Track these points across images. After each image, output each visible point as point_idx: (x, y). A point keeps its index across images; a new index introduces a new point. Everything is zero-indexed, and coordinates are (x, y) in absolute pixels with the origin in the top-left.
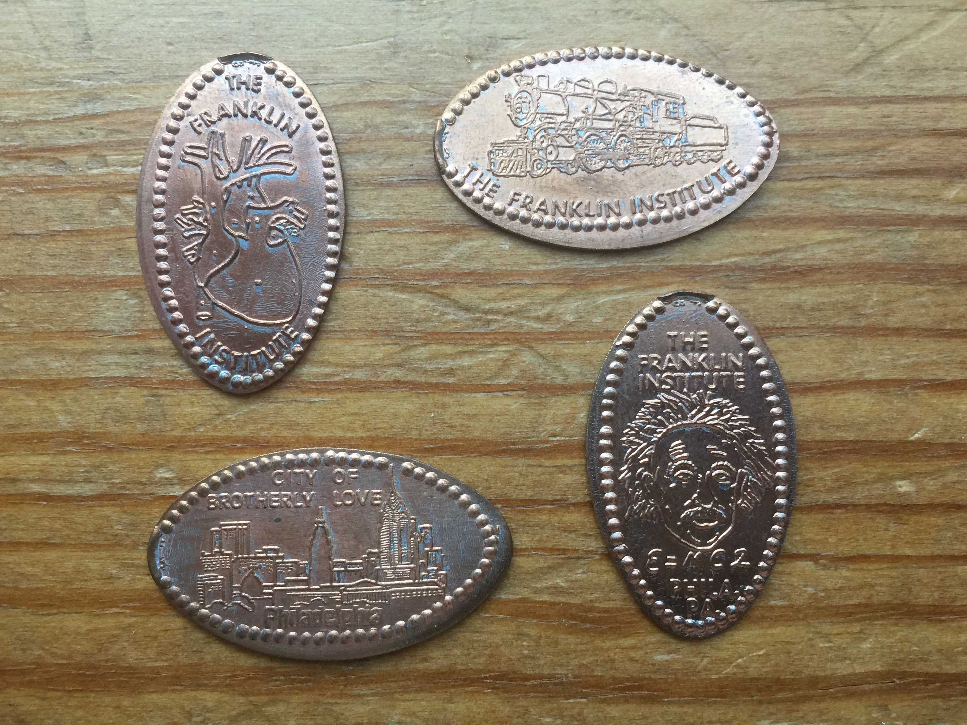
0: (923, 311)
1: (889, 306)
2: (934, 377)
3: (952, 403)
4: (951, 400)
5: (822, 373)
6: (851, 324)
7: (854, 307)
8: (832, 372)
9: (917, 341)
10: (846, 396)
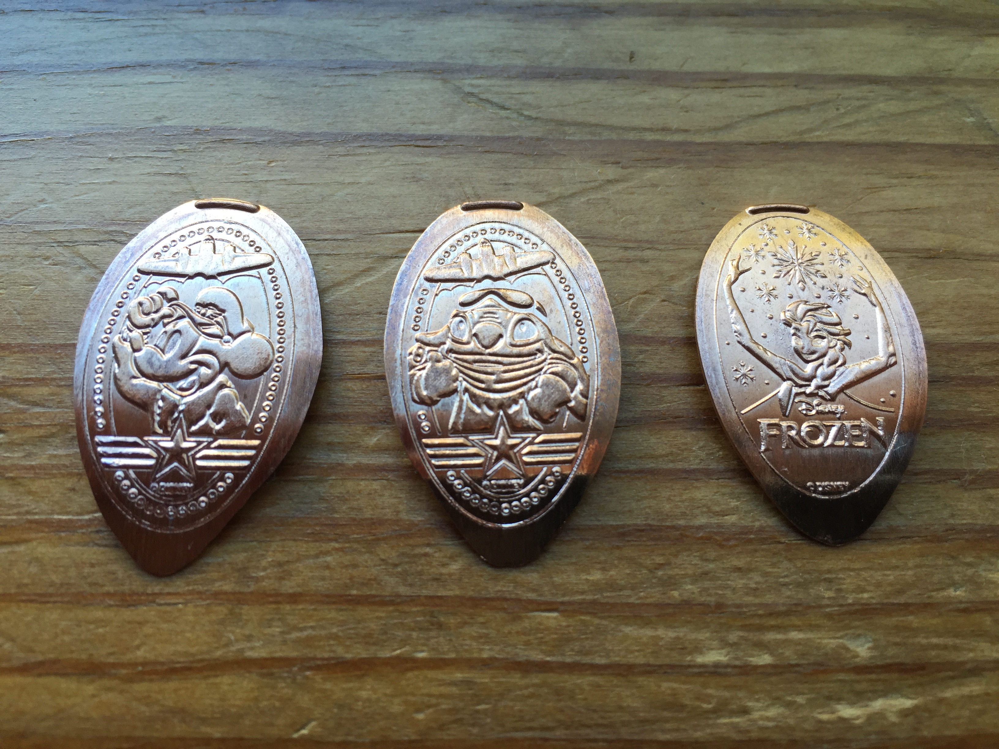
0: (327, 573)
1: (286, 567)
2: (332, 655)
3: (351, 689)
4: (351, 685)
5: (193, 650)
6: (237, 589)
7: (245, 568)
8: (205, 648)
9: (315, 610)
10: (218, 680)
